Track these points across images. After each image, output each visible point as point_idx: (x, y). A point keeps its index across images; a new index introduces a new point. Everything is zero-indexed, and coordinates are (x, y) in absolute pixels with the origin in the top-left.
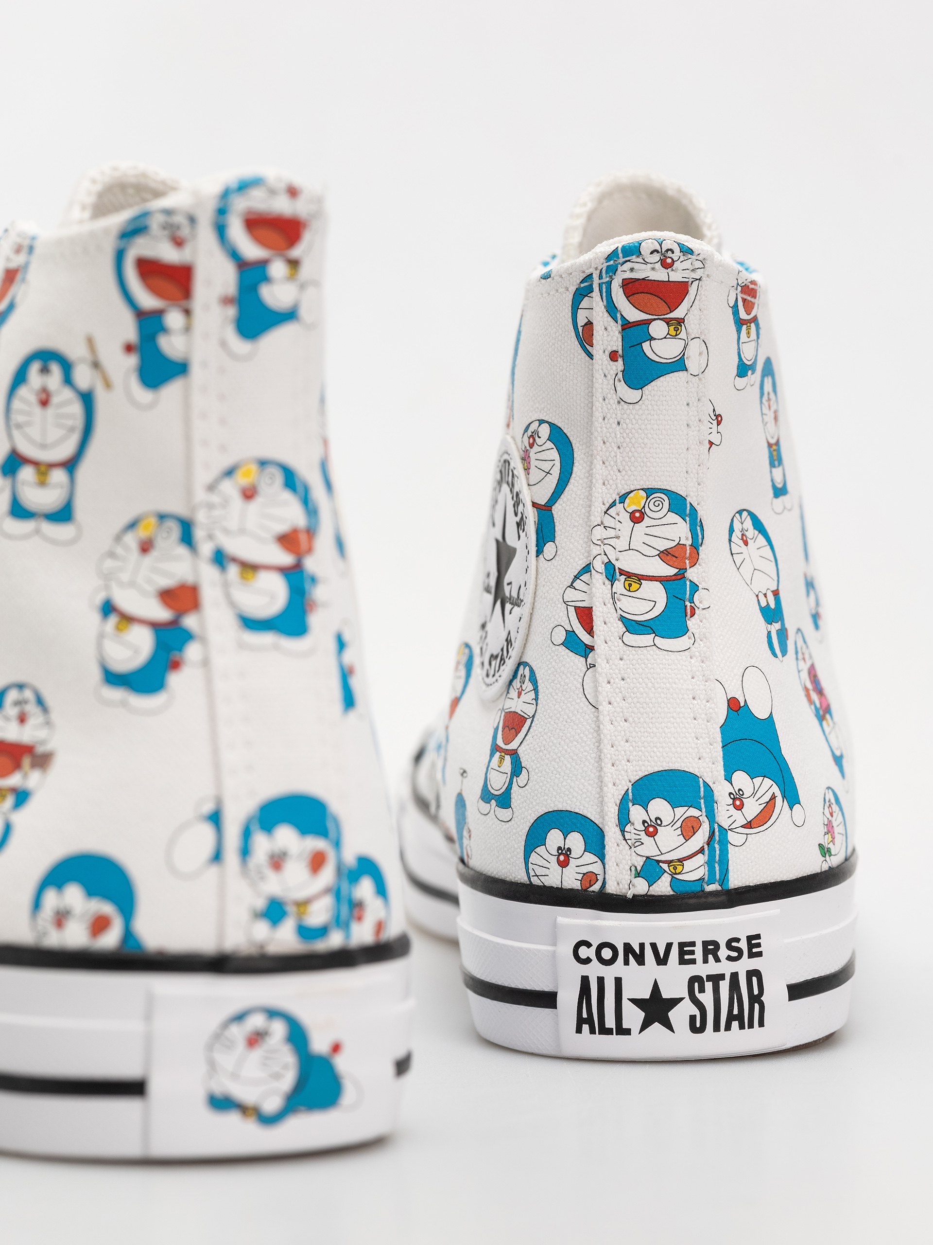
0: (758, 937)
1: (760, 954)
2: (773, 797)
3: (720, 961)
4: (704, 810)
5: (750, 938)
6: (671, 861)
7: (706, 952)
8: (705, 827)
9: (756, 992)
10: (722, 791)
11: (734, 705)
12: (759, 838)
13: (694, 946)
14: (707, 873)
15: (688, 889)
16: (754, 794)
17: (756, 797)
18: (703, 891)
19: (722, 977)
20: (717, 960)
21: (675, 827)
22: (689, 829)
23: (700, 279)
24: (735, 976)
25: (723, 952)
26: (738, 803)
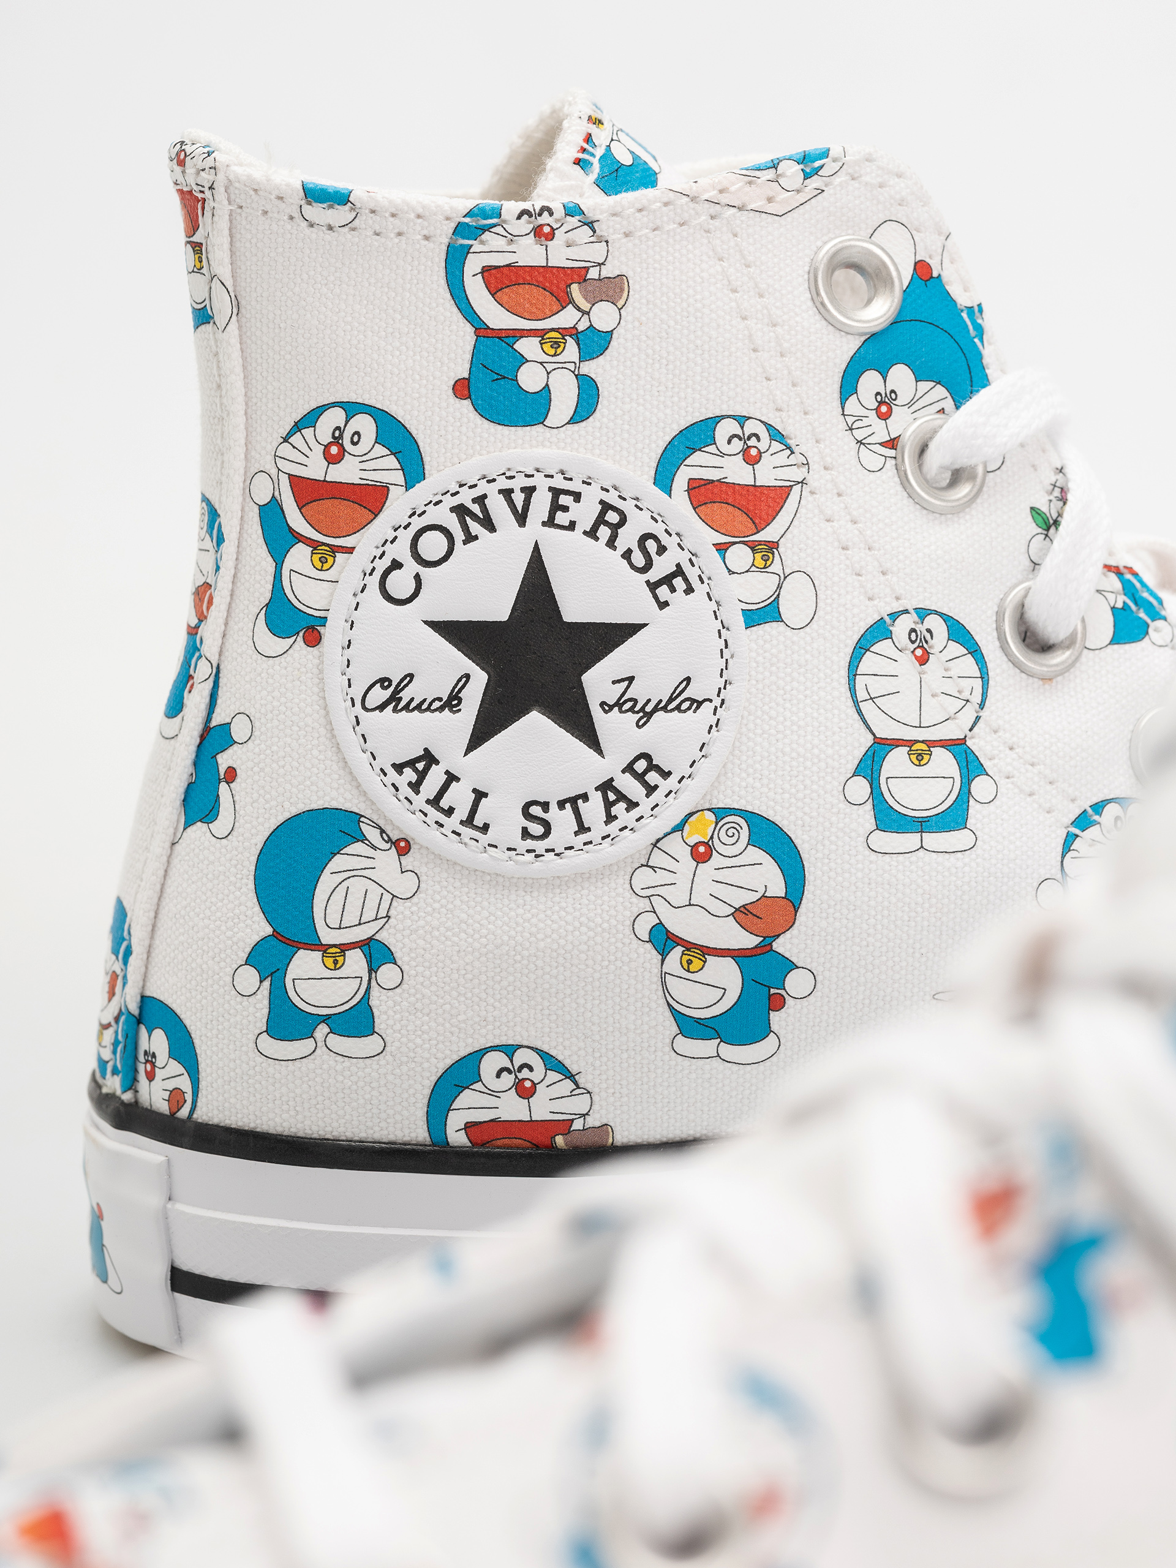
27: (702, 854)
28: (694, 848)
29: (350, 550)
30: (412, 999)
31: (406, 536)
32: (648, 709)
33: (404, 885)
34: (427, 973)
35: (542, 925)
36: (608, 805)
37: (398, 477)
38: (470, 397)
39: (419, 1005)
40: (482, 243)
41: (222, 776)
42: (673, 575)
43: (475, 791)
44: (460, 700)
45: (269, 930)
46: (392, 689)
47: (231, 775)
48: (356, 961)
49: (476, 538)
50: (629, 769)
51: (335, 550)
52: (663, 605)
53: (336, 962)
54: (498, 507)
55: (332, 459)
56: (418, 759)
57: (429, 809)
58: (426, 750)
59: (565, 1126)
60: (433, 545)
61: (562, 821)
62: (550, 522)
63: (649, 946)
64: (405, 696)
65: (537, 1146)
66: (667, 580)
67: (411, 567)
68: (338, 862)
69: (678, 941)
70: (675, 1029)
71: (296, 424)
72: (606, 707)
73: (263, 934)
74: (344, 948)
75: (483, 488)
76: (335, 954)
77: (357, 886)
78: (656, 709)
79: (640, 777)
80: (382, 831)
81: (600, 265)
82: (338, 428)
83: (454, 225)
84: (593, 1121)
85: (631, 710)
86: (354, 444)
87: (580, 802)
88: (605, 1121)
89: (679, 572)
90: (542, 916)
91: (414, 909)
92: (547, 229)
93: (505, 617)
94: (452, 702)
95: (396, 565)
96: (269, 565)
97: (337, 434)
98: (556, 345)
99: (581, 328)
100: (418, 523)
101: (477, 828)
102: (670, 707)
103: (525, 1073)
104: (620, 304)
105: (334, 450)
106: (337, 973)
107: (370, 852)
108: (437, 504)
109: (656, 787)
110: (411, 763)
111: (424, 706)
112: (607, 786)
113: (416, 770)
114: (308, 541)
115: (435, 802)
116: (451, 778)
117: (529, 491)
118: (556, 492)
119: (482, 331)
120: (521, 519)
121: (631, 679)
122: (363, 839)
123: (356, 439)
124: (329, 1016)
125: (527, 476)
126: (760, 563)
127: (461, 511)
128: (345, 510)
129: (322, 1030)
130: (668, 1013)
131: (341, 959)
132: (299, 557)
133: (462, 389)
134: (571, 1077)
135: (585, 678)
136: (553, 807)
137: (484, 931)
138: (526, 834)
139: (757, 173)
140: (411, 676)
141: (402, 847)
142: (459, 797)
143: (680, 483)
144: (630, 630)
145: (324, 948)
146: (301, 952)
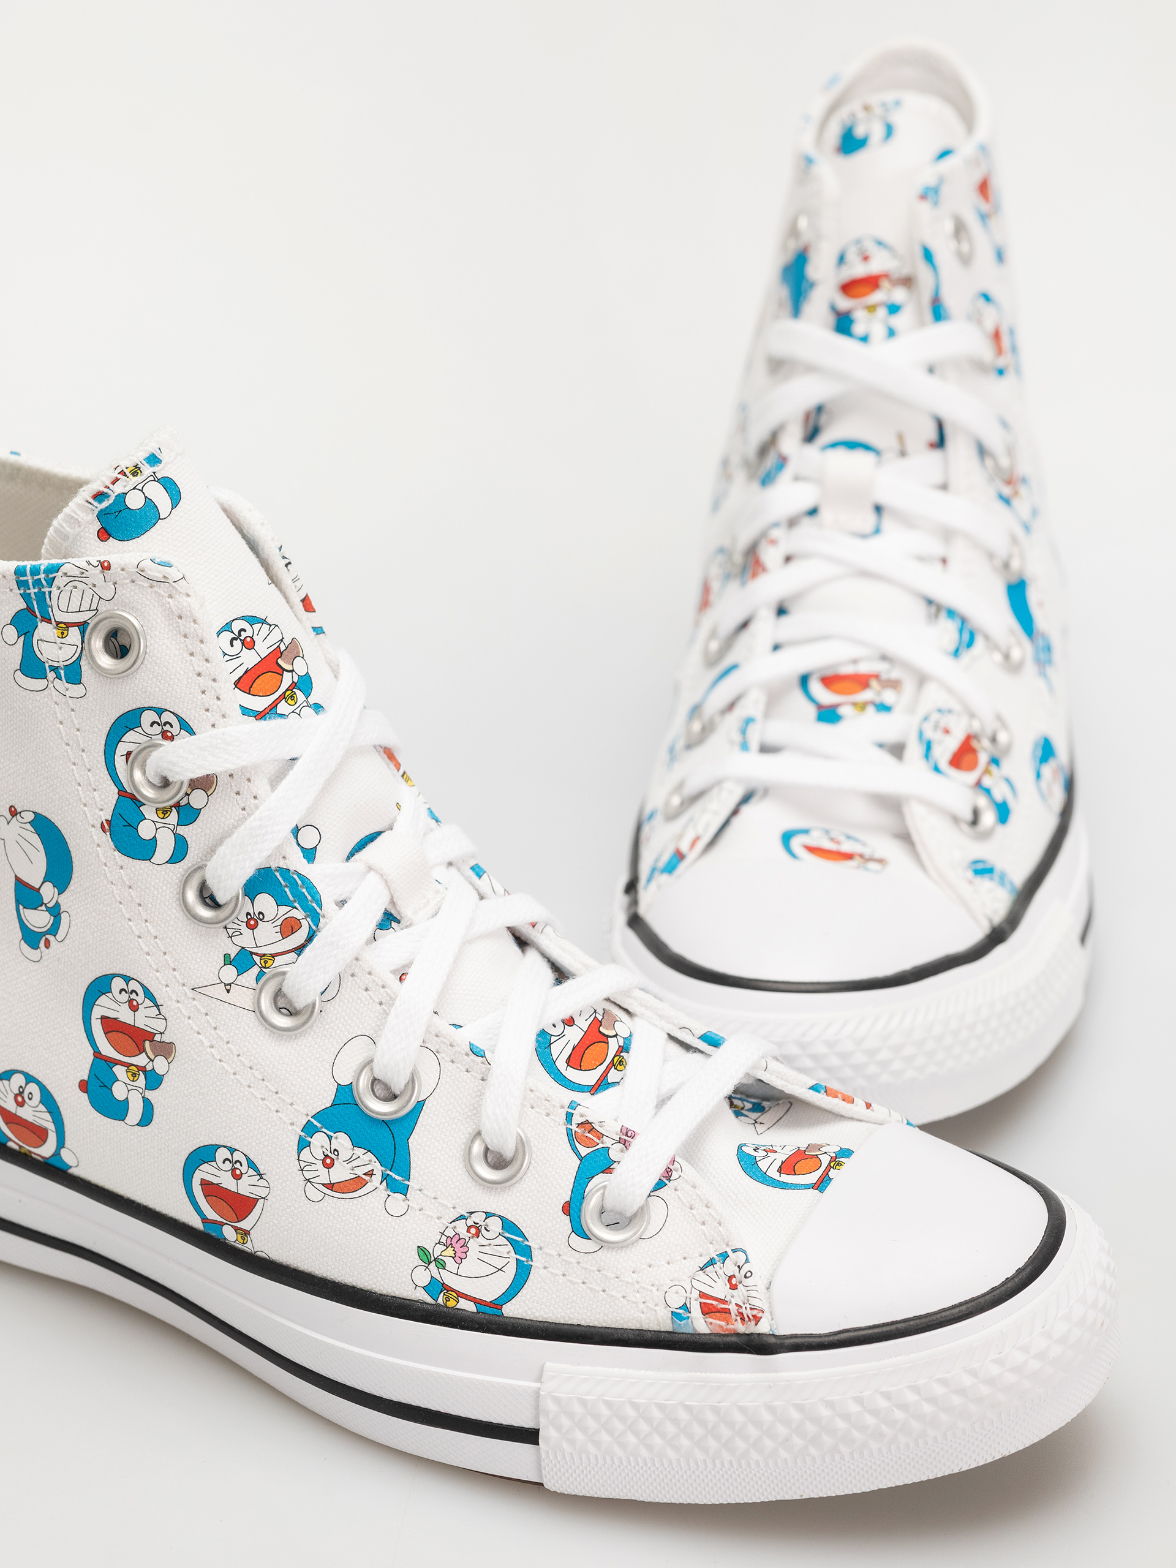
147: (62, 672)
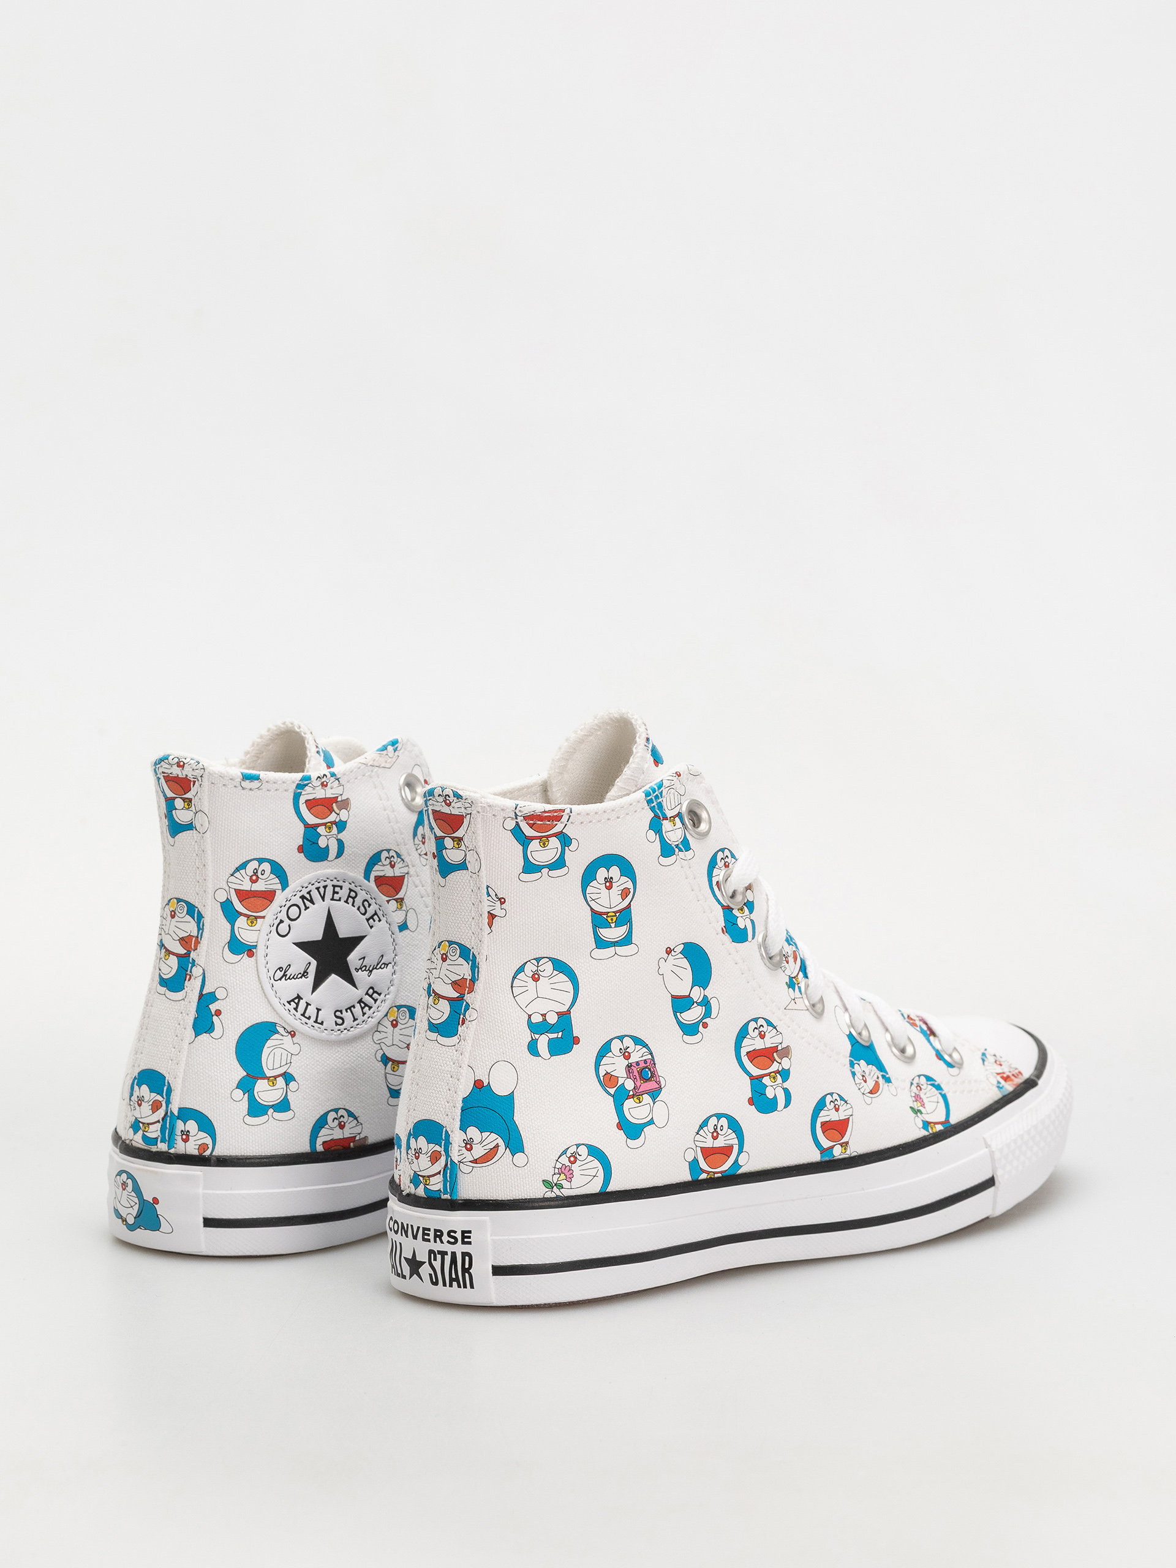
0: (470, 1232)
1: (470, 1243)
2: (497, 1146)
3: (443, 1243)
4: (443, 1147)
5: (463, 1232)
6: (424, 1176)
7: (436, 1236)
8: (443, 1159)
9: (467, 1266)
10: (457, 1138)
11: (478, 1084)
12: (481, 1170)
13: (430, 1231)
14: (442, 1186)
15: (433, 1195)
16: (481, 1142)
17: (482, 1145)
18: (440, 1198)
19: (446, 1253)
20: (442, 1242)
21: (427, 1156)
22: (434, 1158)
23: (470, 814)
24: (454, 1254)
25: (445, 1238)
26: (468, 1146)
27: (395, 1024)
28: (392, 1022)
29: (264, 917)
30: (302, 1094)
31: (285, 909)
32: (371, 969)
33: (295, 1049)
34: (307, 1083)
35: (345, 1059)
36: (362, 1008)
37: (279, 886)
38: (303, 852)
39: (305, 1097)
40: (305, 791)
41: (213, 1013)
42: (374, 915)
43: (317, 1009)
44: (307, 973)
45: (245, 1074)
46: (283, 971)
47: (218, 1013)
48: (281, 1081)
49: (308, 908)
50: (367, 994)
51: (256, 918)
52: (371, 927)
53: (273, 1083)
54: (315, 895)
55: (253, 882)
56: (295, 998)
57: (302, 1018)
58: (298, 994)
59: (353, 1139)
60: (294, 912)
61: (347, 1016)
62: (332, 899)
63: (381, 1063)
64: (288, 973)
65: (344, 1148)
66: (372, 917)
67: (287, 921)
68: (269, 1043)
69: (391, 1060)
70: (389, 1095)
71: (237, 868)
72: (357, 970)
73: (242, 1076)
74: (275, 1077)
75: (310, 887)
76: (273, 1080)
77: (278, 1051)
78: (373, 969)
79: (371, 996)
80: (285, 1029)
81: (341, 795)
82: (256, 869)
83: (295, 785)
84: (362, 1136)
85: (365, 970)
86: (262, 874)
87: (352, 1008)
88: (366, 1135)
89: (376, 914)
90: (345, 1056)
91: (300, 1058)
92: (325, 783)
93: (320, 939)
94: (305, 974)
95: (282, 921)
96: (229, 926)
97: (255, 871)
98: (330, 828)
99: (337, 821)
100: (289, 904)
101: (319, 1023)
102: (378, 967)
103: (342, 1119)
104: (348, 809)
105: (254, 878)
106: (274, 1088)
107: (281, 1037)
108: (295, 895)
109: (377, 999)
110: (293, 1000)
111: (295, 977)
112: (360, 1001)
113: (295, 1003)
114: (245, 915)
115: (303, 1015)
116: (308, 1004)
117: (325, 887)
118: (334, 886)
119: (307, 826)
120: (323, 898)
121: (364, 958)
122: (278, 1032)
123: (263, 873)
124: (273, 1105)
125: (325, 881)
126: (399, 907)
127: (303, 897)
128: (260, 901)
129: (271, 1111)
130: (387, 1089)
131: (275, 1082)
132: (241, 922)
133: (301, 849)
134: (356, 1118)
135: (348, 959)
136: (344, 1012)
137: (326, 1064)
138: (337, 1024)
139: (382, 752)
140: (290, 965)
141: (293, 1034)
142: (311, 1011)
143: (372, 878)
144: (361, 938)
145: (268, 1078)
146: (259, 1080)
147: (681, 846)
